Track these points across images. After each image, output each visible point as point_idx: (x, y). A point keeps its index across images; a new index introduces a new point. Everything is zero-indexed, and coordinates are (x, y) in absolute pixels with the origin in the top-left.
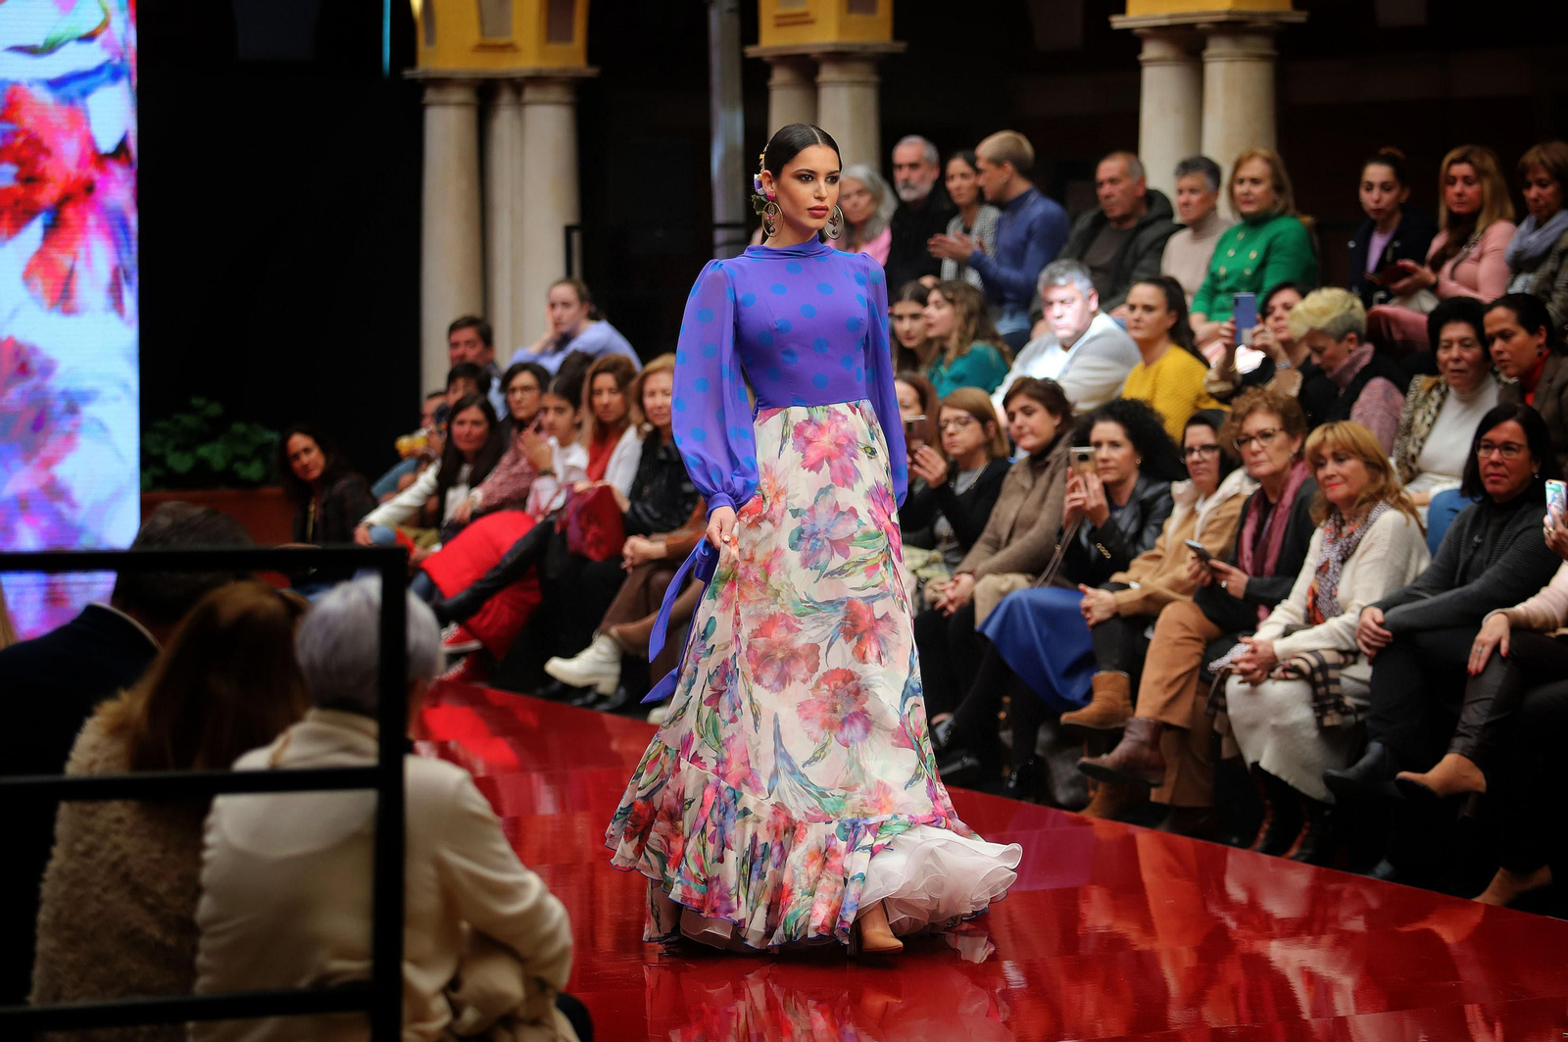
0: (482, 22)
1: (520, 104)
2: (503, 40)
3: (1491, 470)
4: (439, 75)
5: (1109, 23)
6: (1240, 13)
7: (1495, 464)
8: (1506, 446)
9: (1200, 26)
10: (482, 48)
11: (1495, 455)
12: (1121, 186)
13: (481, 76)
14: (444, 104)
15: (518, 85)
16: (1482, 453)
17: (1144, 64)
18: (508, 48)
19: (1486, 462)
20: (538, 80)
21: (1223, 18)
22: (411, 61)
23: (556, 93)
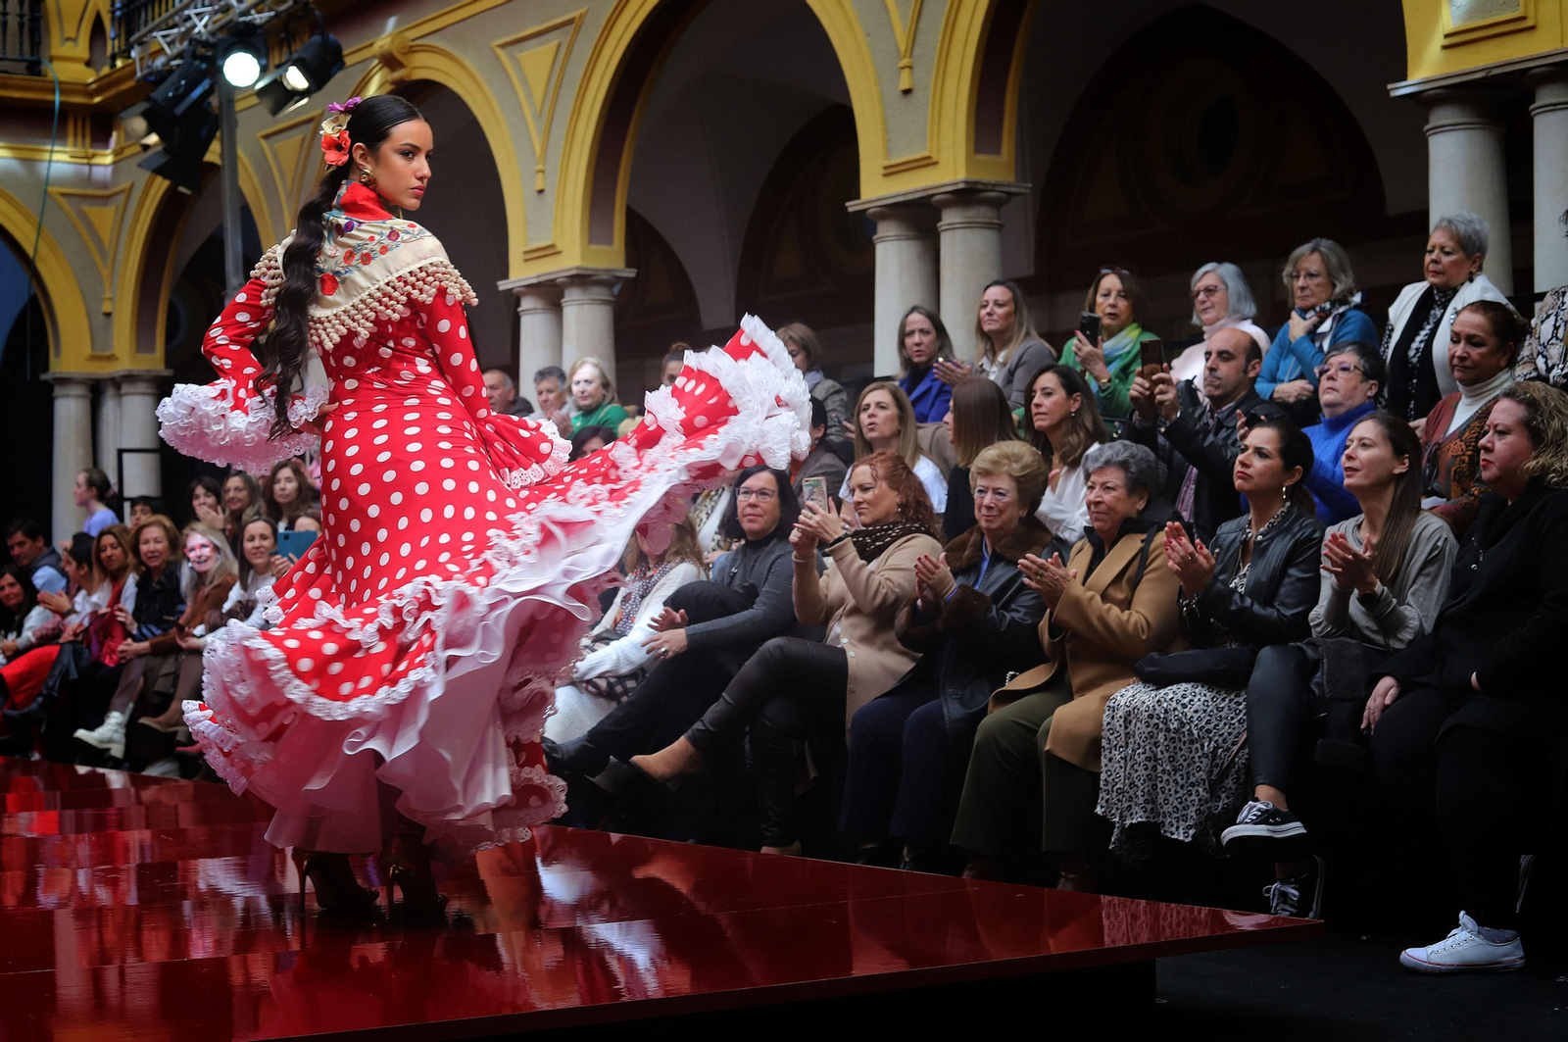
0: (93, 340)
1: (119, 396)
2: (108, 353)
3: (749, 510)
4: (63, 376)
5: (497, 287)
6: (588, 269)
7: (753, 506)
8: (762, 492)
9: (558, 281)
10: (93, 358)
11: (753, 499)
12: (498, 392)
13: (93, 377)
14: (67, 396)
15: (118, 383)
16: (741, 498)
17: (521, 314)
18: (112, 358)
19: (745, 504)
20: (131, 378)
21: (574, 272)
22: (46, 368)
23: (142, 387)
